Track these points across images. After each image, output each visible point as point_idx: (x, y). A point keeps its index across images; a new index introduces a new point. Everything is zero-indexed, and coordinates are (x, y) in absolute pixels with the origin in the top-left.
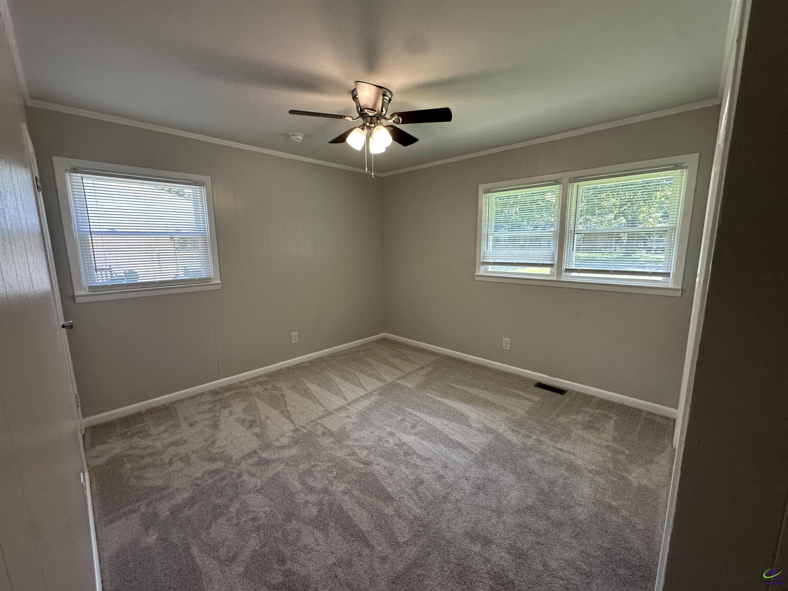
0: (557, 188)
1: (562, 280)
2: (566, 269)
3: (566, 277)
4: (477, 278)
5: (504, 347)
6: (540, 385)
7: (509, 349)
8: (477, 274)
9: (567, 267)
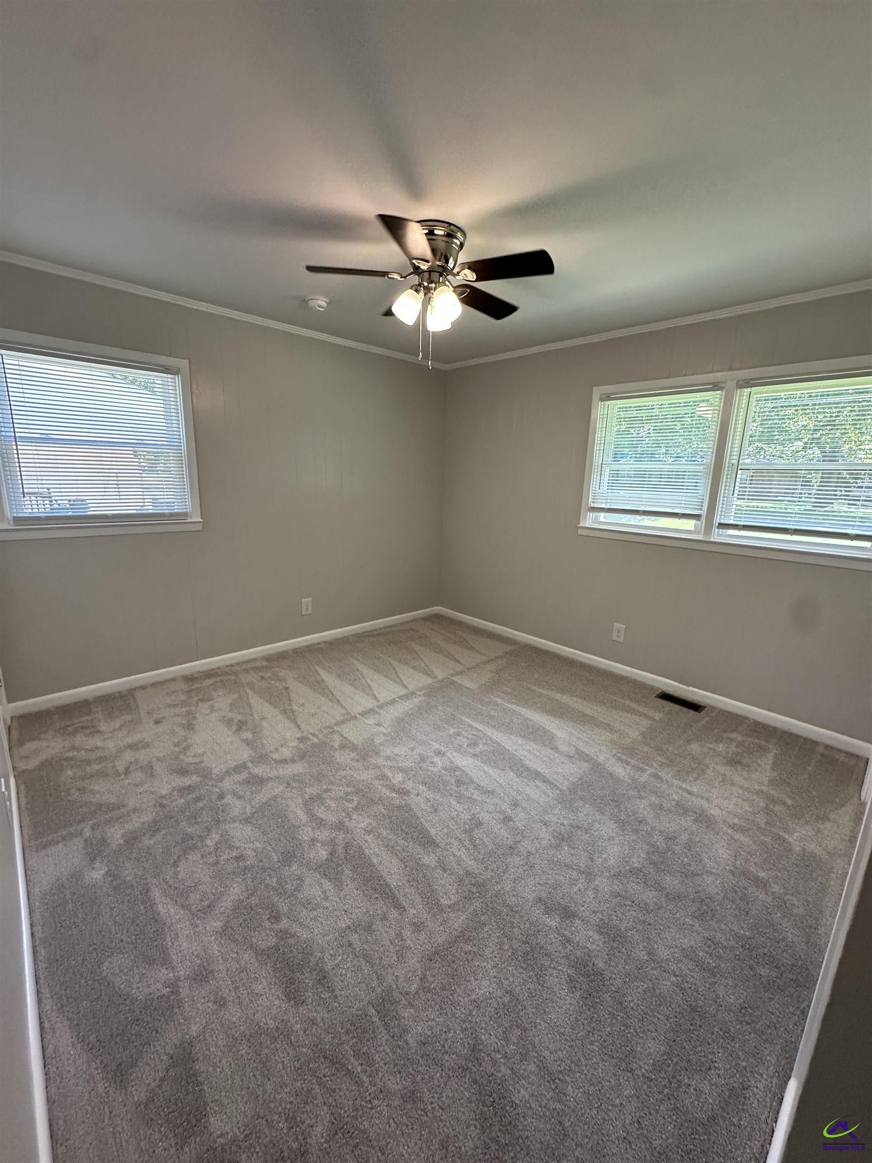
0: (716, 397)
1: (712, 540)
2: (719, 524)
3: (718, 536)
4: (580, 532)
5: (615, 638)
6: (666, 697)
7: (621, 640)
8: (581, 525)
9: (722, 521)
